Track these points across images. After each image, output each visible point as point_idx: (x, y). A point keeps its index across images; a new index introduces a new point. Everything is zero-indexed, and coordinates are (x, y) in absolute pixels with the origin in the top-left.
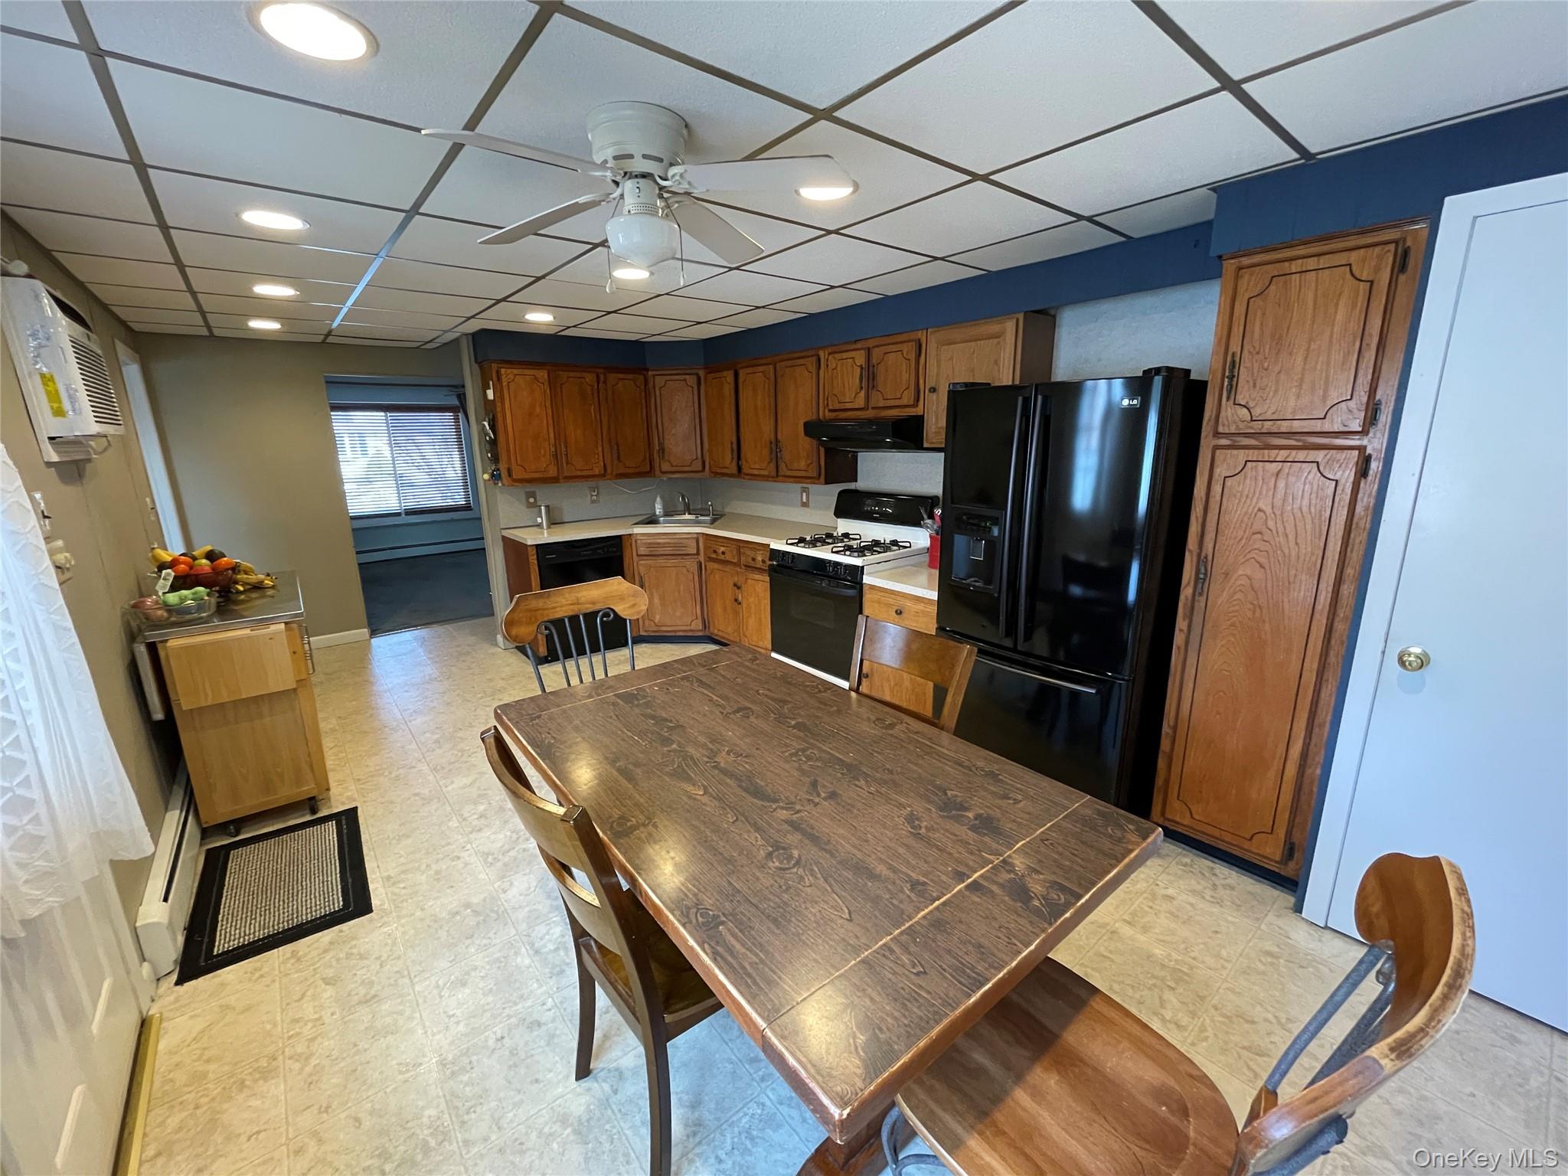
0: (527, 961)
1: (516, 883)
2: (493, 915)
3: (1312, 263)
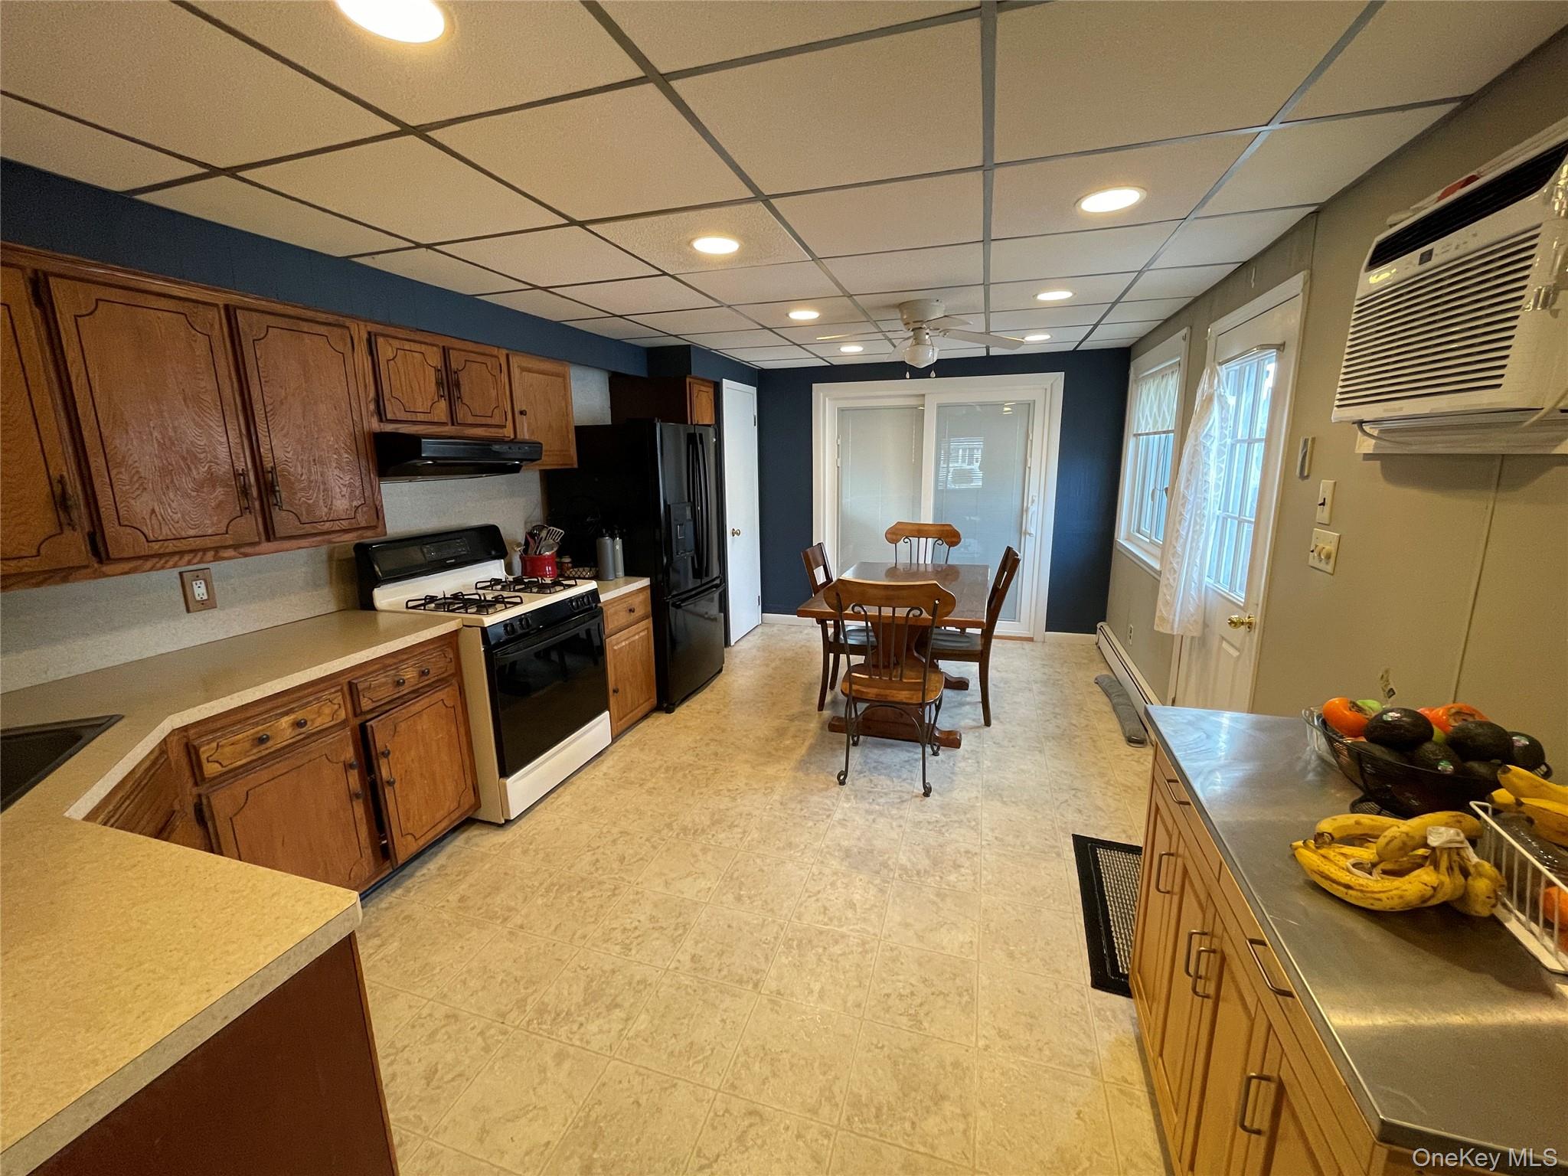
0: (986, 762)
1: (966, 798)
2: (991, 789)
3: (703, 388)
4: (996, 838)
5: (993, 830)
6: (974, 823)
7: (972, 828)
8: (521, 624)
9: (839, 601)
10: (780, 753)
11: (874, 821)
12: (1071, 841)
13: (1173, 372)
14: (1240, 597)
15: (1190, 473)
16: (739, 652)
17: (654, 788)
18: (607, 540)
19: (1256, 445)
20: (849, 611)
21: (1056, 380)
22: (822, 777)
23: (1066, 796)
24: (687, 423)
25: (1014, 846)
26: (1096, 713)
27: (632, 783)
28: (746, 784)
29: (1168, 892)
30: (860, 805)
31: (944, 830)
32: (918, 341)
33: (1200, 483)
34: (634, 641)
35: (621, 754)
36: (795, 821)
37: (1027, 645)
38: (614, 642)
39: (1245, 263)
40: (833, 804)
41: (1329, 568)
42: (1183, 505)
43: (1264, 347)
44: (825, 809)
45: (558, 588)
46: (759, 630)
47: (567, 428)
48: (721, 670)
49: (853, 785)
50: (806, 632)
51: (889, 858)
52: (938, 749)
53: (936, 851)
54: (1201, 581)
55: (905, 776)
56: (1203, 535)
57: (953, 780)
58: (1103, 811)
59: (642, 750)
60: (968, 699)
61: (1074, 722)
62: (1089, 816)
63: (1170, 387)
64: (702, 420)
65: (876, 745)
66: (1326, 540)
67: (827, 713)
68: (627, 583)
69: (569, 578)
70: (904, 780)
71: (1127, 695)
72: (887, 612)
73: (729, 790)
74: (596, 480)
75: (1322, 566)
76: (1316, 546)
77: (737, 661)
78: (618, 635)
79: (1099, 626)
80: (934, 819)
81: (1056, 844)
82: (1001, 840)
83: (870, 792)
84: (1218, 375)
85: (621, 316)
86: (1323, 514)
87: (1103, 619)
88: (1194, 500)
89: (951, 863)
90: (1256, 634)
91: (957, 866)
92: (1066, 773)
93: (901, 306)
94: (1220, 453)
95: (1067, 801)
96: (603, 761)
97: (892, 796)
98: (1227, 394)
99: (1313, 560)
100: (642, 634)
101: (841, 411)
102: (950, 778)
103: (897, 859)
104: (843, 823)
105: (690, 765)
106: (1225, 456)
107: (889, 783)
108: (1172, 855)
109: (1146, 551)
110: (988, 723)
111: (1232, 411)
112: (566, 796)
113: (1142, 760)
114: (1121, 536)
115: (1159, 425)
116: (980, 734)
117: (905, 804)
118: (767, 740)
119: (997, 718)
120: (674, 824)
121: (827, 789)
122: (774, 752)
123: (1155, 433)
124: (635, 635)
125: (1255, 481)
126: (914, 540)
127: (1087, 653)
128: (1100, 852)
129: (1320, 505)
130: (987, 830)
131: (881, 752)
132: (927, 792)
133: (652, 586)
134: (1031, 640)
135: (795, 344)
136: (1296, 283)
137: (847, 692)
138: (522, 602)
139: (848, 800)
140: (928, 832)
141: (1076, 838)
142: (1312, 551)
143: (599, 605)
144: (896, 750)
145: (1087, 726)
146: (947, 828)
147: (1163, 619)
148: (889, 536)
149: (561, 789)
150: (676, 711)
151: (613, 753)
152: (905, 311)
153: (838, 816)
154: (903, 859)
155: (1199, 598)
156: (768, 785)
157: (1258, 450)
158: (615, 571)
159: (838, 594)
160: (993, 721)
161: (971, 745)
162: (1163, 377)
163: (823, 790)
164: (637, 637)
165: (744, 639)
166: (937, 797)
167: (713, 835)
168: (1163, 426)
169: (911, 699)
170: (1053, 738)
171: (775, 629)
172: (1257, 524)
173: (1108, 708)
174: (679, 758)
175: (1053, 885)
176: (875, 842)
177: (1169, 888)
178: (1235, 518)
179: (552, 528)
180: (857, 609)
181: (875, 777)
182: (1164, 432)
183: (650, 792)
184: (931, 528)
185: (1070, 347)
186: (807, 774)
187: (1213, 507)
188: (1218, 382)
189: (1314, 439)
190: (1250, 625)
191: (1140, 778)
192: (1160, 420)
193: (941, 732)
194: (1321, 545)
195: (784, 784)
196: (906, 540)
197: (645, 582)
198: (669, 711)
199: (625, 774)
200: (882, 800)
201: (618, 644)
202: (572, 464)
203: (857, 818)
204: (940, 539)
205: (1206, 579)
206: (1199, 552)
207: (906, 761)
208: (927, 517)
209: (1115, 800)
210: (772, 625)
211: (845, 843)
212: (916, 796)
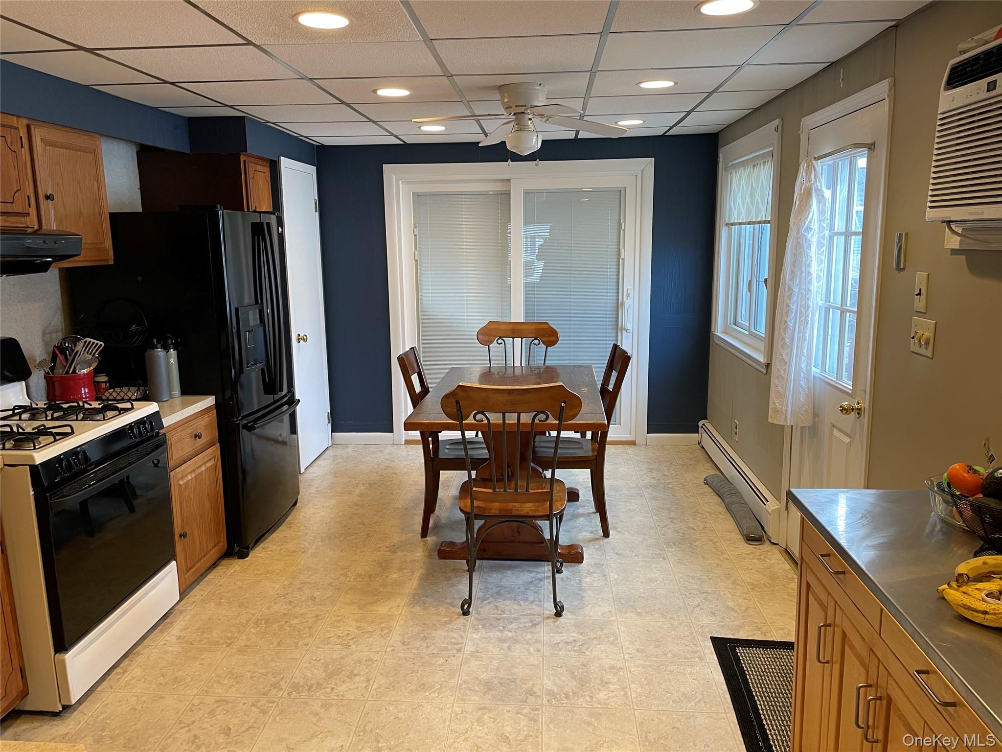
3: (259, 168)
4: (638, 650)
5: (632, 642)
6: (612, 639)
7: (612, 644)
8: (77, 458)
9: (459, 409)
10: (389, 589)
11: (509, 648)
12: (710, 644)
13: (764, 162)
14: (847, 384)
15: (794, 266)
16: (313, 480)
17: (247, 646)
18: (160, 352)
19: (853, 237)
20: (470, 420)
21: (645, 167)
22: (442, 609)
23: (697, 601)
24: (244, 211)
25: (657, 656)
26: (711, 514)
27: (217, 644)
28: (358, 628)
29: (828, 662)
30: (491, 635)
31: (584, 649)
32: (521, 127)
33: (803, 275)
34: (201, 473)
35: (192, 613)
36: (424, 660)
37: (630, 450)
38: (179, 476)
39: (833, 63)
40: (462, 637)
41: (929, 353)
42: (790, 297)
43: (857, 146)
44: (454, 644)
45: (110, 414)
46: (330, 453)
47: (100, 215)
48: (295, 504)
49: (479, 614)
50: (388, 451)
51: (534, 685)
52: (561, 565)
53: (580, 671)
54: (809, 371)
55: (532, 598)
56: (809, 325)
57: (582, 597)
58: (736, 611)
59: (219, 604)
60: (581, 511)
61: (692, 525)
62: (723, 618)
63: (762, 177)
64: (260, 207)
65: (494, 569)
66: (924, 327)
67: (430, 539)
68: (184, 406)
69: (122, 400)
70: (532, 602)
71: (739, 493)
72: (512, 419)
73: (339, 637)
74: (140, 278)
75: (922, 351)
76: (916, 333)
77: (313, 490)
78: (183, 467)
79: (700, 424)
80: (571, 639)
81: (696, 649)
82: (643, 651)
83: (498, 619)
84: (815, 170)
85: (173, 83)
86: (920, 303)
87: (705, 417)
88: (799, 291)
89: (598, 681)
90: (866, 419)
91: (605, 684)
92: (693, 578)
93: (501, 88)
94: (820, 245)
95: (699, 605)
96: (172, 623)
97: (522, 620)
98: (824, 189)
99: (914, 346)
100: (209, 464)
101: (417, 196)
102: (578, 594)
103: (542, 684)
104: (475, 655)
105: (285, 614)
106: (824, 248)
107: (516, 607)
108: (829, 625)
109: (746, 343)
110: (606, 534)
111: (828, 205)
112: (134, 669)
113: (762, 558)
114: (719, 328)
115: (753, 214)
116: (601, 546)
117: (538, 627)
118: (370, 576)
119: (615, 528)
120: (282, 683)
121: (450, 622)
122: (381, 589)
123: (749, 223)
124: (201, 466)
125: (854, 274)
126: (509, 340)
127: (691, 453)
128: (740, 651)
129: (917, 295)
130: (627, 644)
131: (500, 576)
132: (558, 614)
133: (217, 405)
134: (633, 443)
135: (370, 120)
136: (882, 88)
137: (468, 510)
138: (73, 432)
139: (477, 630)
140: (568, 653)
141: (714, 640)
142: (913, 338)
143: (162, 431)
144: (516, 572)
145: (704, 528)
146: (586, 646)
147: (776, 411)
148: (480, 337)
149: (126, 662)
150: (250, 556)
151: (181, 612)
152: (506, 95)
153: (469, 648)
154: (548, 684)
155: (808, 388)
156: (383, 625)
157: (856, 242)
158: (170, 390)
159: (457, 402)
160: (611, 532)
161: (593, 558)
162: (754, 166)
163: (446, 623)
164: (203, 468)
165: (316, 464)
166: (569, 616)
167: (333, 689)
168: (757, 216)
169: (538, 511)
170: (674, 544)
171: (350, 450)
172: (859, 314)
173: (722, 509)
174: (268, 608)
175: (701, 689)
176: (515, 670)
177: (828, 658)
178: (837, 308)
179: (88, 339)
180: (479, 417)
181: (500, 603)
182: (759, 223)
183: (242, 651)
184: (526, 327)
185: (660, 132)
186: (425, 609)
187: (817, 299)
188: (815, 175)
189: (907, 234)
190: (859, 411)
191: (765, 575)
192: (753, 210)
193: (563, 547)
194: (920, 332)
195: (402, 622)
196: (500, 341)
197: (209, 401)
198: (243, 555)
199: (205, 635)
200: (513, 626)
201: (182, 478)
202: (107, 260)
203: (491, 648)
204: (536, 338)
205: (814, 369)
206: (806, 342)
207: (530, 583)
208: (518, 315)
209: (745, 599)
210: (345, 446)
211: (484, 676)
212: (548, 618)
